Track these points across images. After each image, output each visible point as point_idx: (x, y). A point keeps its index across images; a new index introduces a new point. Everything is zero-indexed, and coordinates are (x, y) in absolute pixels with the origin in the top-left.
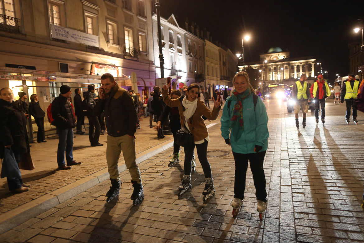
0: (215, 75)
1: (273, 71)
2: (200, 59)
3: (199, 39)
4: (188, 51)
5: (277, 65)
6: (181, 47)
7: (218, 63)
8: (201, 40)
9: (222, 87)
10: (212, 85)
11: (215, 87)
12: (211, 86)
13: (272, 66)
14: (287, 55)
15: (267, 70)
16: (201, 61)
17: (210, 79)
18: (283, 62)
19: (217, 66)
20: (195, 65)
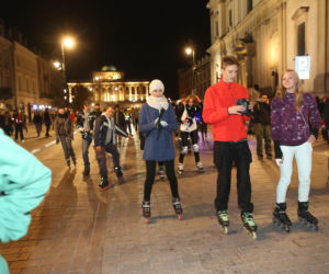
1: (107, 91)
5: (111, 86)
9: (42, 107)
10: (26, 103)
11: (32, 106)
12: (25, 106)
13: (106, 86)
15: (101, 90)
17: (23, 95)
18: (118, 83)
19: (36, 81)
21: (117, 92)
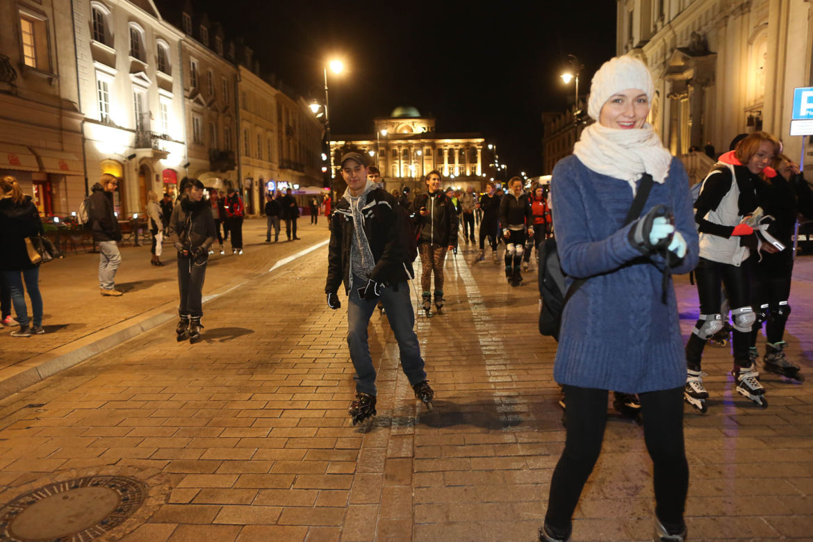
0: (265, 155)
1: (402, 157)
2: (224, 111)
3: (222, 62)
4: (191, 89)
5: (410, 146)
6: (169, 74)
7: (275, 128)
8: (227, 65)
9: (282, 186)
10: (256, 179)
11: (267, 184)
12: (255, 184)
13: (400, 146)
14: (430, 127)
15: (390, 154)
16: (228, 119)
17: (252, 164)
18: (422, 140)
19: (273, 136)
20: (212, 127)
21: (420, 160)
